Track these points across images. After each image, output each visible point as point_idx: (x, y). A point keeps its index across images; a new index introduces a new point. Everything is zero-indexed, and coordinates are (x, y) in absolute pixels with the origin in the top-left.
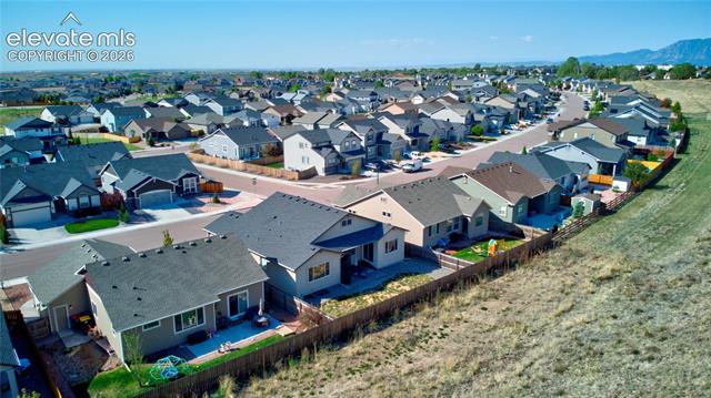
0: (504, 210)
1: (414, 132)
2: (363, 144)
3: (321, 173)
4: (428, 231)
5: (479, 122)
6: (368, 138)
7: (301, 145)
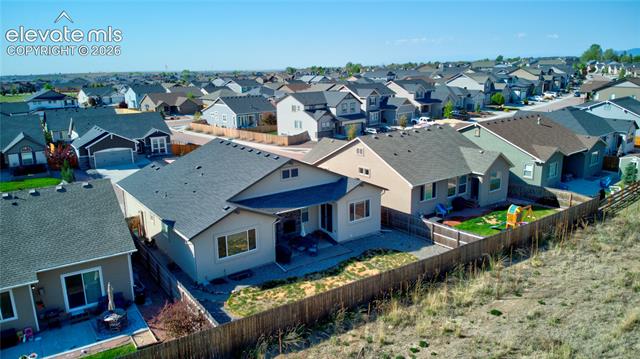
1: (426, 98)
2: (364, 107)
3: (314, 138)
5: (500, 91)
6: (370, 103)
7: (294, 108)
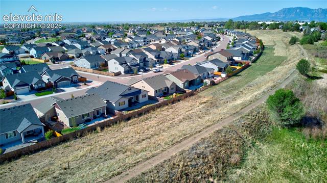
0: (180, 84)
1: (158, 57)
2: (138, 62)
3: (123, 73)
4: (156, 92)
5: (183, 52)
6: (140, 60)
7: (115, 63)
